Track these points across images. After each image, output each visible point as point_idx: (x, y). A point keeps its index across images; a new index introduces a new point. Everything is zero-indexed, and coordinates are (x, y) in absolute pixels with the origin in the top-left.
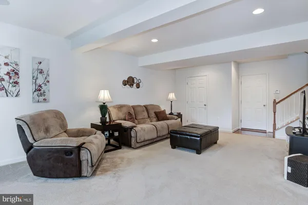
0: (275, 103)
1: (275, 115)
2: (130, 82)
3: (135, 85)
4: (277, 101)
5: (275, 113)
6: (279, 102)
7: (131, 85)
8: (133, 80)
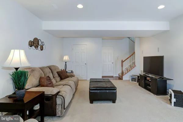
0: (122, 62)
1: (122, 68)
2: (35, 43)
3: (39, 47)
4: (123, 61)
5: (122, 67)
6: (124, 61)
7: (36, 47)
8: (38, 42)
